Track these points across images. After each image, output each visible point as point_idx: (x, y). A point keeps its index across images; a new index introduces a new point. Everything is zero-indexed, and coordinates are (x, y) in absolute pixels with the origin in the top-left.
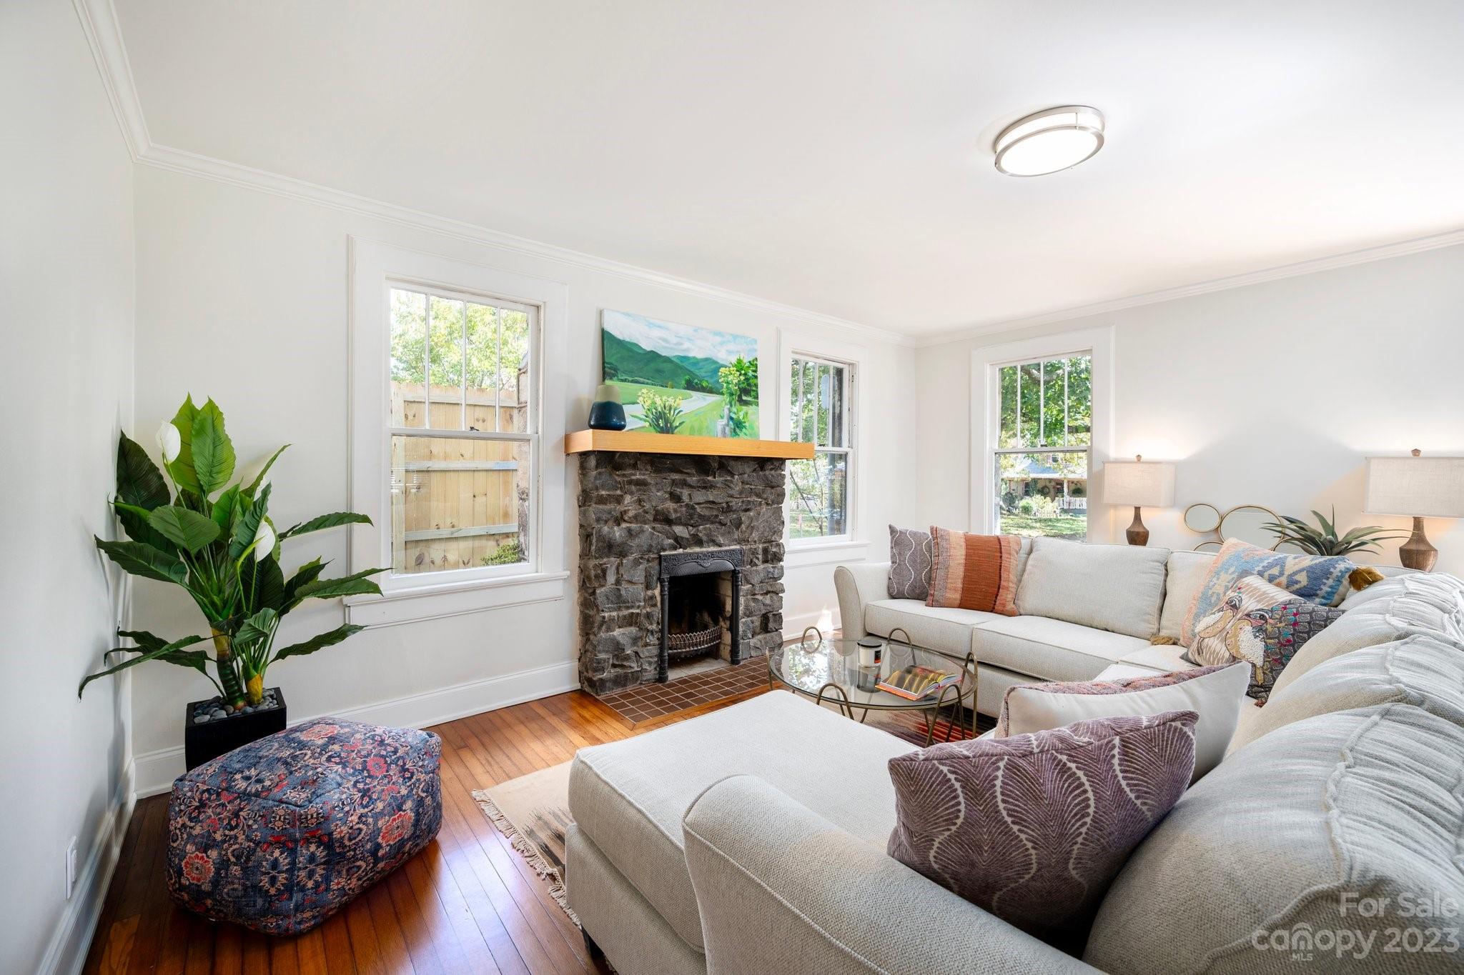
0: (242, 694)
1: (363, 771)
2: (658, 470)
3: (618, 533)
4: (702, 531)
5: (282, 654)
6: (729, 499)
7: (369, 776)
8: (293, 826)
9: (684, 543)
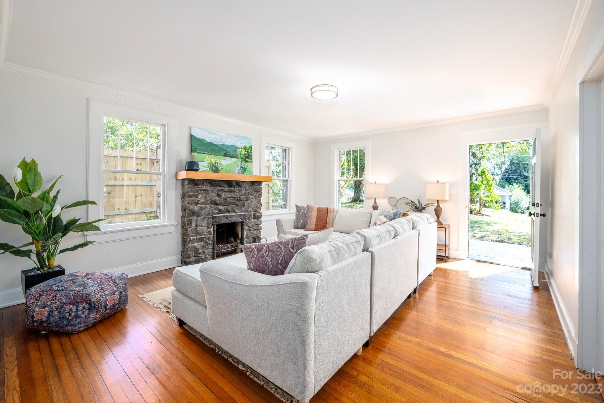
0: (46, 266)
1: (100, 282)
2: (212, 186)
3: (196, 208)
4: (230, 207)
5: (62, 252)
6: (240, 196)
7: (103, 284)
8: (77, 297)
9: (223, 212)
